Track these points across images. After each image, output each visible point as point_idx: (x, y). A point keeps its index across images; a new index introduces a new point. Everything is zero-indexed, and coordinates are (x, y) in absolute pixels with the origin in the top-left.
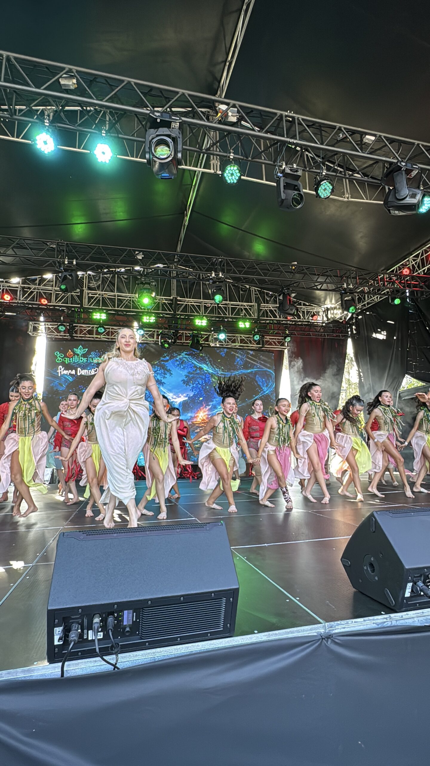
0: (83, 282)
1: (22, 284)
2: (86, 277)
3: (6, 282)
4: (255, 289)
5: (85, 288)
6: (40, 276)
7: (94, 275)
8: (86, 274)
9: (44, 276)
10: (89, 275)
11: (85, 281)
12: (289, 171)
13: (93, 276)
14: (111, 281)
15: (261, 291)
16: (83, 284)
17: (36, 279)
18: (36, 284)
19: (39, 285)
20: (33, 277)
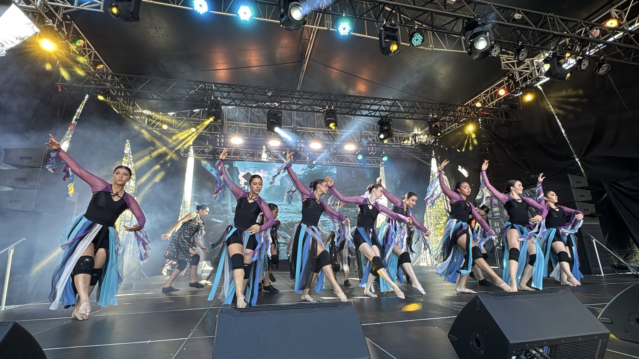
1: (177, 116)
2: (226, 111)
3: (164, 115)
5: (225, 119)
6: (191, 110)
8: (226, 108)
9: (194, 111)
11: (225, 114)
12: (389, 26)
14: (246, 114)
17: (188, 113)
18: (187, 117)
19: (190, 117)
20: (185, 111)
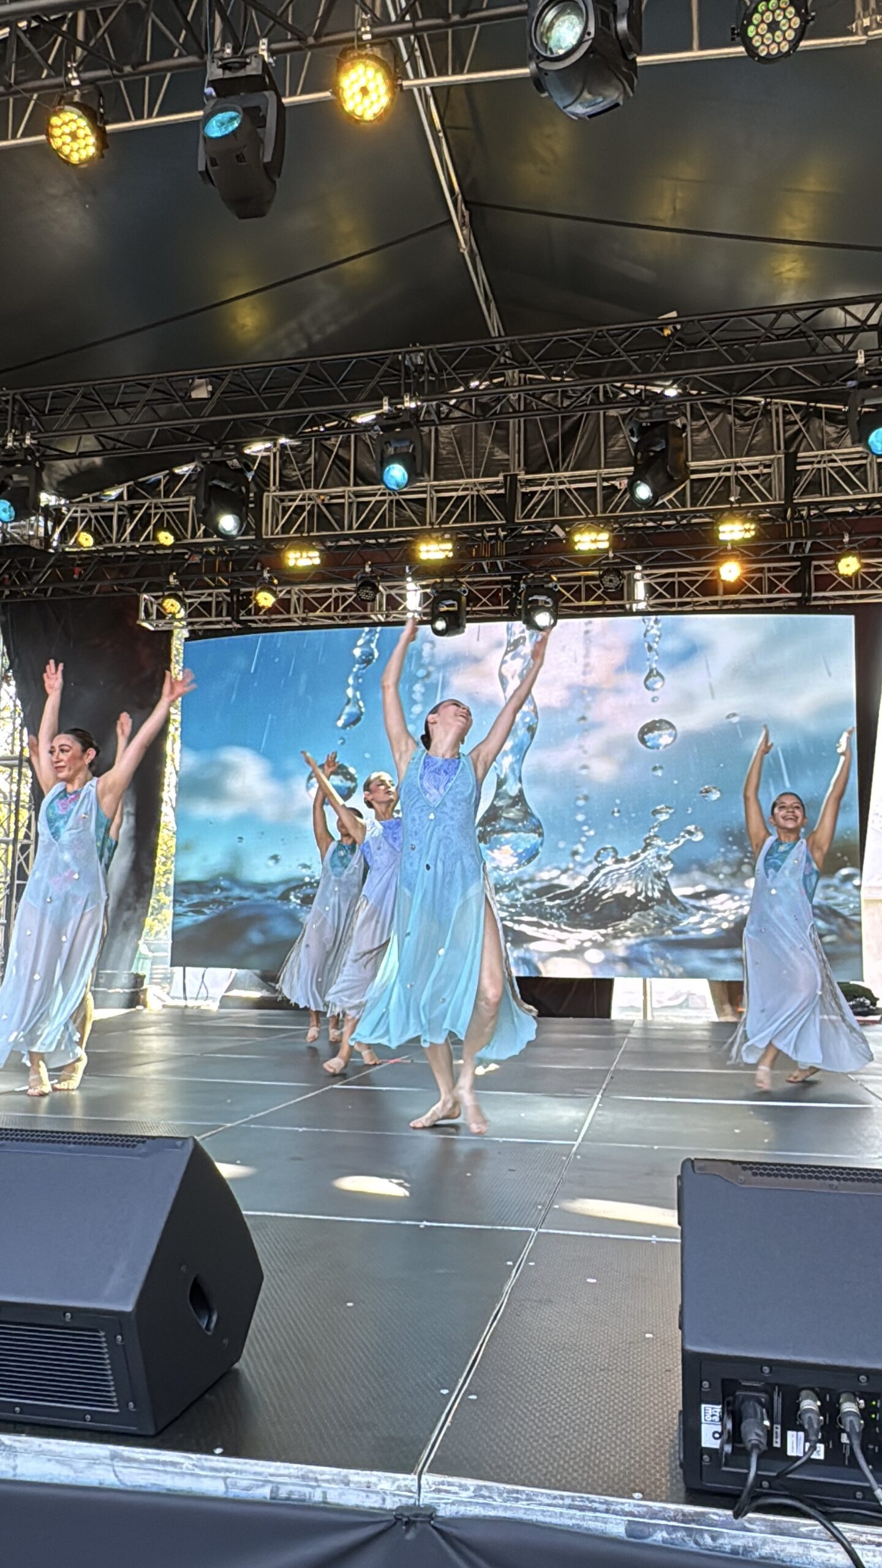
0: (269, 468)
1: (129, 498)
2: (275, 454)
3: (96, 499)
4: (786, 406)
5: (274, 484)
6: (167, 472)
7: (298, 446)
8: (275, 445)
9: (177, 471)
10: (283, 446)
11: (274, 466)
13: (293, 448)
14: (341, 453)
15: (808, 407)
16: (268, 474)
17: (159, 481)
18: (158, 495)
19: (166, 496)
20: (153, 478)
